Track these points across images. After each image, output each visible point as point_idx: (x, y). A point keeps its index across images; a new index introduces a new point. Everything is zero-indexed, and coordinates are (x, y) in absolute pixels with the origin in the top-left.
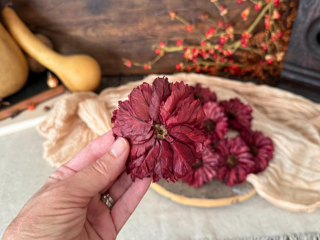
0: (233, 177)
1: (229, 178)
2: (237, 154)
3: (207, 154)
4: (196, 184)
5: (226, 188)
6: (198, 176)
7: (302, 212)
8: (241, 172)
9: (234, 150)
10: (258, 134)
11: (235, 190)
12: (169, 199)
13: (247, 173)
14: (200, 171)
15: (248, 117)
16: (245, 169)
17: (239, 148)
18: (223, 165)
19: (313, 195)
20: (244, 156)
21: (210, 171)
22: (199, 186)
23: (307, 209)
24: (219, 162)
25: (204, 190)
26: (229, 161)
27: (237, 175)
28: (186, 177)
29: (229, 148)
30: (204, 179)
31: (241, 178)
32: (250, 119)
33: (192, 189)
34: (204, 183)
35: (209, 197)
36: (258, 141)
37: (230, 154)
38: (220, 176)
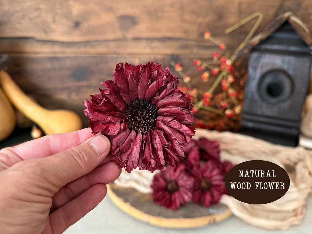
0: (208, 198)
1: (204, 199)
2: (210, 178)
3: (183, 178)
4: (174, 206)
5: (203, 210)
6: (175, 199)
7: (277, 229)
8: (216, 193)
9: (207, 174)
10: (227, 163)
11: (211, 210)
12: (148, 224)
13: (222, 194)
14: (177, 195)
15: (216, 150)
16: (218, 190)
17: (211, 171)
18: (198, 189)
19: (284, 214)
20: (217, 178)
21: (186, 193)
22: (176, 209)
23: (282, 226)
24: (194, 186)
25: (181, 212)
26: (204, 184)
27: (212, 196)
28: (164, 201)
29: (203, 172)
30: (180, 201)
31: (216, 199)
32: (219, 152)
33: (170, 212)
34: (182, 205)
35: (187, 216)
36: (228, 169)
37: (203, 178)
38: (196, 199)
